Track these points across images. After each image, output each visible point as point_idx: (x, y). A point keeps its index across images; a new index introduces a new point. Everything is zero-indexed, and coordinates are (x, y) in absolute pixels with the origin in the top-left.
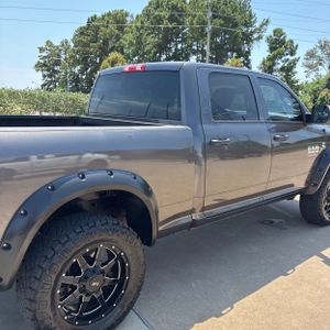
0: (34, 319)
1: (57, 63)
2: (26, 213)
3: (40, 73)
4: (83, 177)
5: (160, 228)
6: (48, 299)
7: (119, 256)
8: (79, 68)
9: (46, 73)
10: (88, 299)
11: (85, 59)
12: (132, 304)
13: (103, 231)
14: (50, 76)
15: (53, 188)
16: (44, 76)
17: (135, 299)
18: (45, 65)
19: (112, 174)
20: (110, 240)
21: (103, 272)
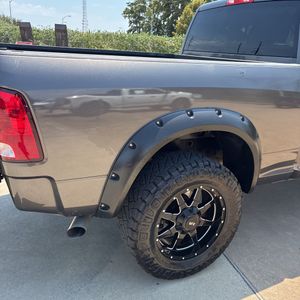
0: (135, 248)
1: (143, 9)
2: (134, 147)
3: (127, 20)
4: (192, 114)
5: (261, 176)
6: (148, 232)
7: (217, 199)
8: (161, 14)
9: (132, 19)
10: (183, 236)
11: (168, 5)
12: (225, 247)
13: (205, 173)
14: (136, 22)
15: (161, 124)
16: (131, 23)
17: (228, 243)
18: (132, 12)
19: (220, 113)
20: (211, 183)
21: (199, 213)
